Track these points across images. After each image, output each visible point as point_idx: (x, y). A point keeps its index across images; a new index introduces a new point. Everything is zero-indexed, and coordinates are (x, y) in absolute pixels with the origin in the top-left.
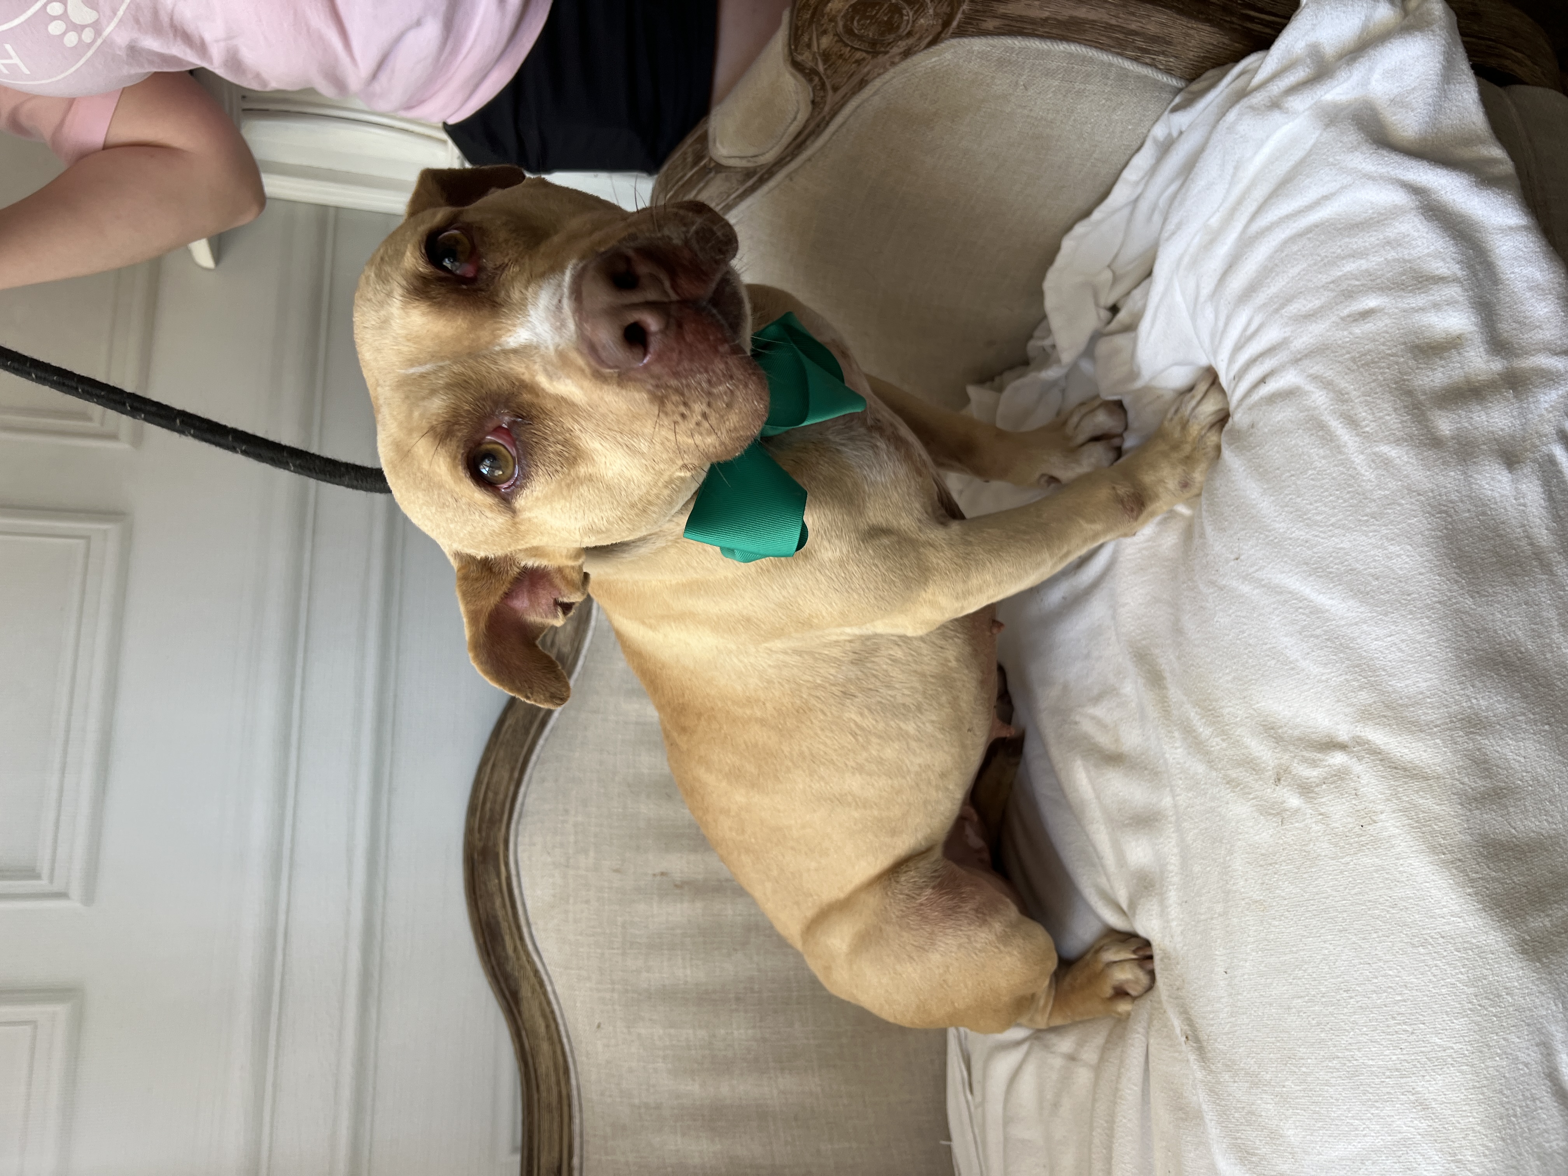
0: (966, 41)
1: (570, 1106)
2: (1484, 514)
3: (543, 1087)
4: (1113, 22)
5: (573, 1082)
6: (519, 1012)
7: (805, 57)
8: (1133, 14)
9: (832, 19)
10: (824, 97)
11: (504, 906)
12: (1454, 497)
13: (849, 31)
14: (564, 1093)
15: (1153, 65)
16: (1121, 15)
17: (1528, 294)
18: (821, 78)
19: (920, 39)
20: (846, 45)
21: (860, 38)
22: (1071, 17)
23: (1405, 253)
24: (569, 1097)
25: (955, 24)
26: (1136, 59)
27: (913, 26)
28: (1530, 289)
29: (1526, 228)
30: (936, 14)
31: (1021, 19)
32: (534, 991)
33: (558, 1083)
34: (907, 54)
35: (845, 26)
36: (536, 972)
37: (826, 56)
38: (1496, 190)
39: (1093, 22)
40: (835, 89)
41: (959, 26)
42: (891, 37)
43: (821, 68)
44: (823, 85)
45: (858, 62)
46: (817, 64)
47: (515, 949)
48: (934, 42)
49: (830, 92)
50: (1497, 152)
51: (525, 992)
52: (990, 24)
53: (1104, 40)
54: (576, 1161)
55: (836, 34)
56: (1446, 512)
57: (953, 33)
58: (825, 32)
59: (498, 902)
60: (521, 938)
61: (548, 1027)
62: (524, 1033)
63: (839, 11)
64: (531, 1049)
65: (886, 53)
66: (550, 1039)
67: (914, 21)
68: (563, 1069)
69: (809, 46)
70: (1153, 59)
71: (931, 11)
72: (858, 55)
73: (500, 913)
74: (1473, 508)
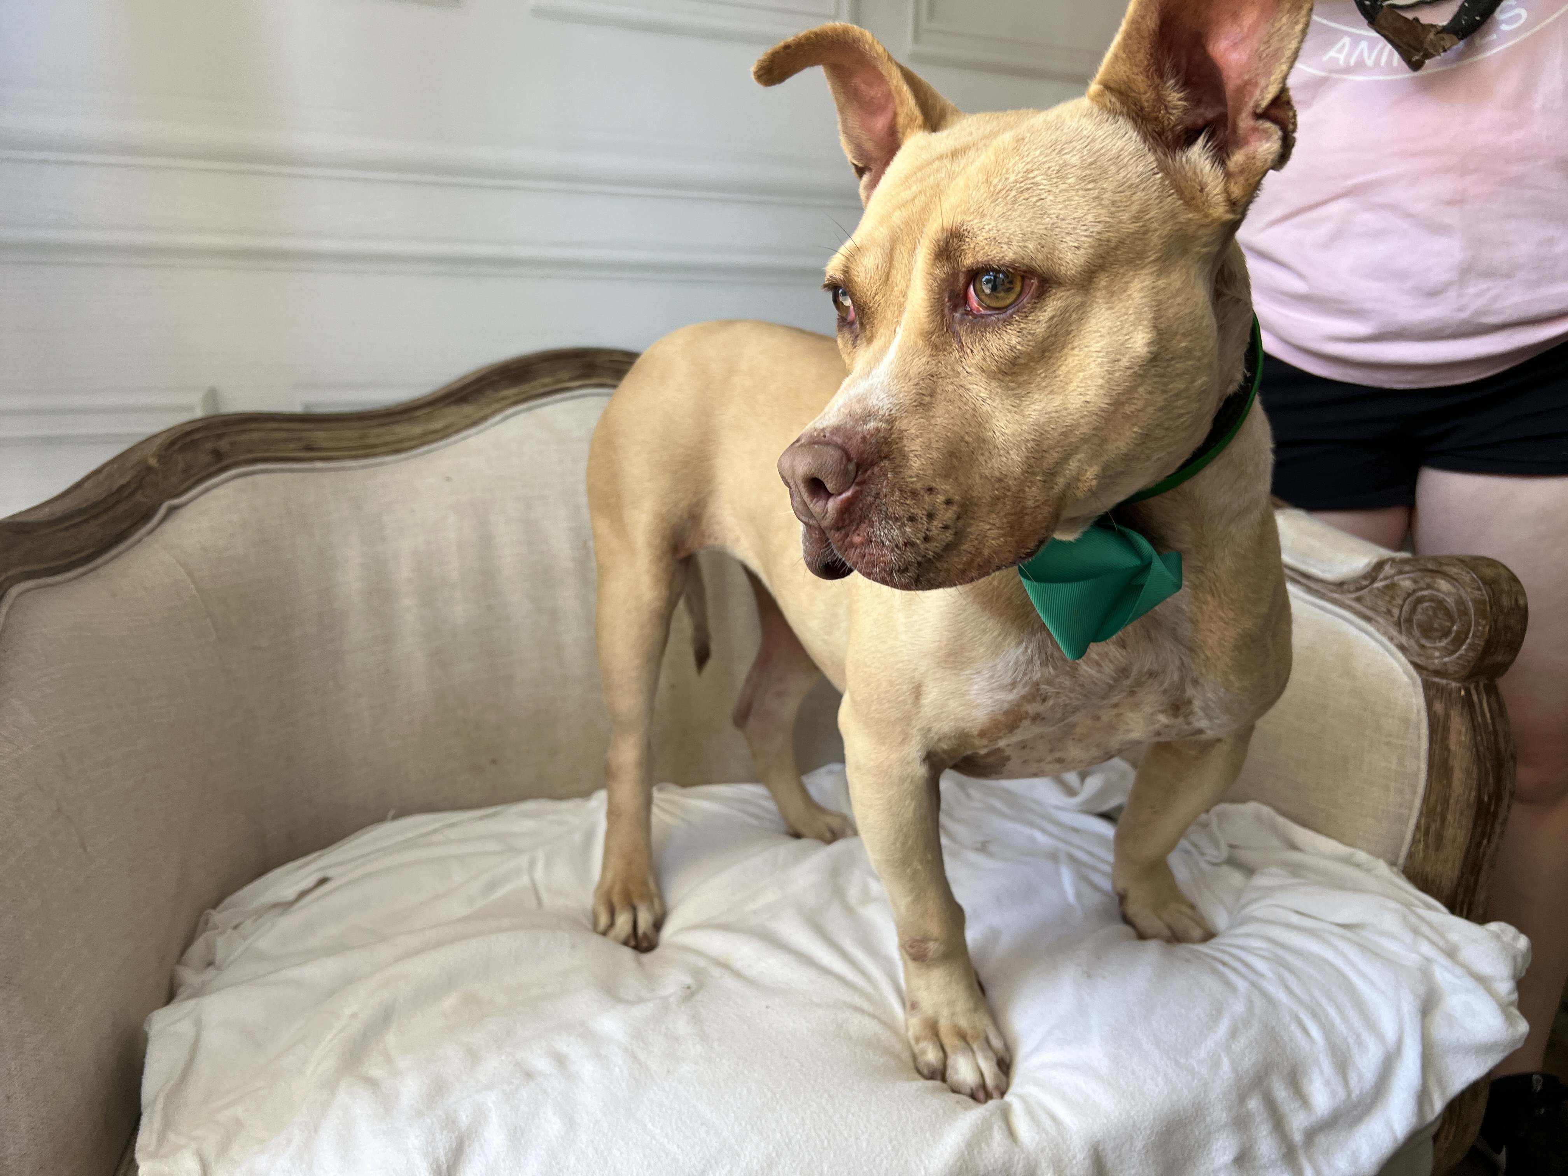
0: (1420, 690)
1: (366, 456)
2: (1199, 1147)
3: (381, 430)
4: (1452, 801)
5: (388, 459)
6: (448, 405)
7: (1388, 570)
8: (1462, 814)
9: (1429, 587)
10: (1349, 592)
11: (544, 385)
12: (1208, 1119)
13: (1420, 601)
14: (378, 450)
15: (1415, 841)
16: (1458, 806)
17: (1349, 1153)
18: (1367, 586)
19: (1419, 655)
20: (1405, 600)
21: (1413, 610)
22: (1452, 769)
23: (1355, 1051)
24: (374, 455)
25: (1436, 680)
26: (1418, 827)
27: (1431, 648)
28: (1353, 1153)
29: (1396, 1139)
30: (1445, 664)
31: (1446, 730)
32: (466, 417)
33: (385, 444)
34: (1402, 648)
35: (1424, 597)
36: (484, 419)
37: (1392, 586)
38: (1416, 1110)
39: (1449, 785)
40: (1359, 600)
41: (1434, 683)
42: (1416, 632)
43: (1378, 585)
44: (1362, 588)
45: (1389, 612)
46: (1381, 580)
47: (504, 398)
48: (1417, 666)
49: (1353, 596)
50: (1438, 1105)
51: (467, 409)
52: (1439, 707)
53: (1433, 798)
54: (319, 465)
55: (1414, 591)
56: (1197, 1115)
57: (1427, 681)
58: (1415, 581)
59: (547, 380)
60: (516, 403)
61: (435, 432)
62: (427, 410)
63: (1438, 590)
64: (417, 417)
65: (1400, 632)
66: (425, 434)
67: (1435, 648)
68: (398, 448)
69: (1401, 572)
70: (1420, 841)
71: (1446, 659)
72: (1396, 611)
73: (537, 383)
74: (1202, 1137)
